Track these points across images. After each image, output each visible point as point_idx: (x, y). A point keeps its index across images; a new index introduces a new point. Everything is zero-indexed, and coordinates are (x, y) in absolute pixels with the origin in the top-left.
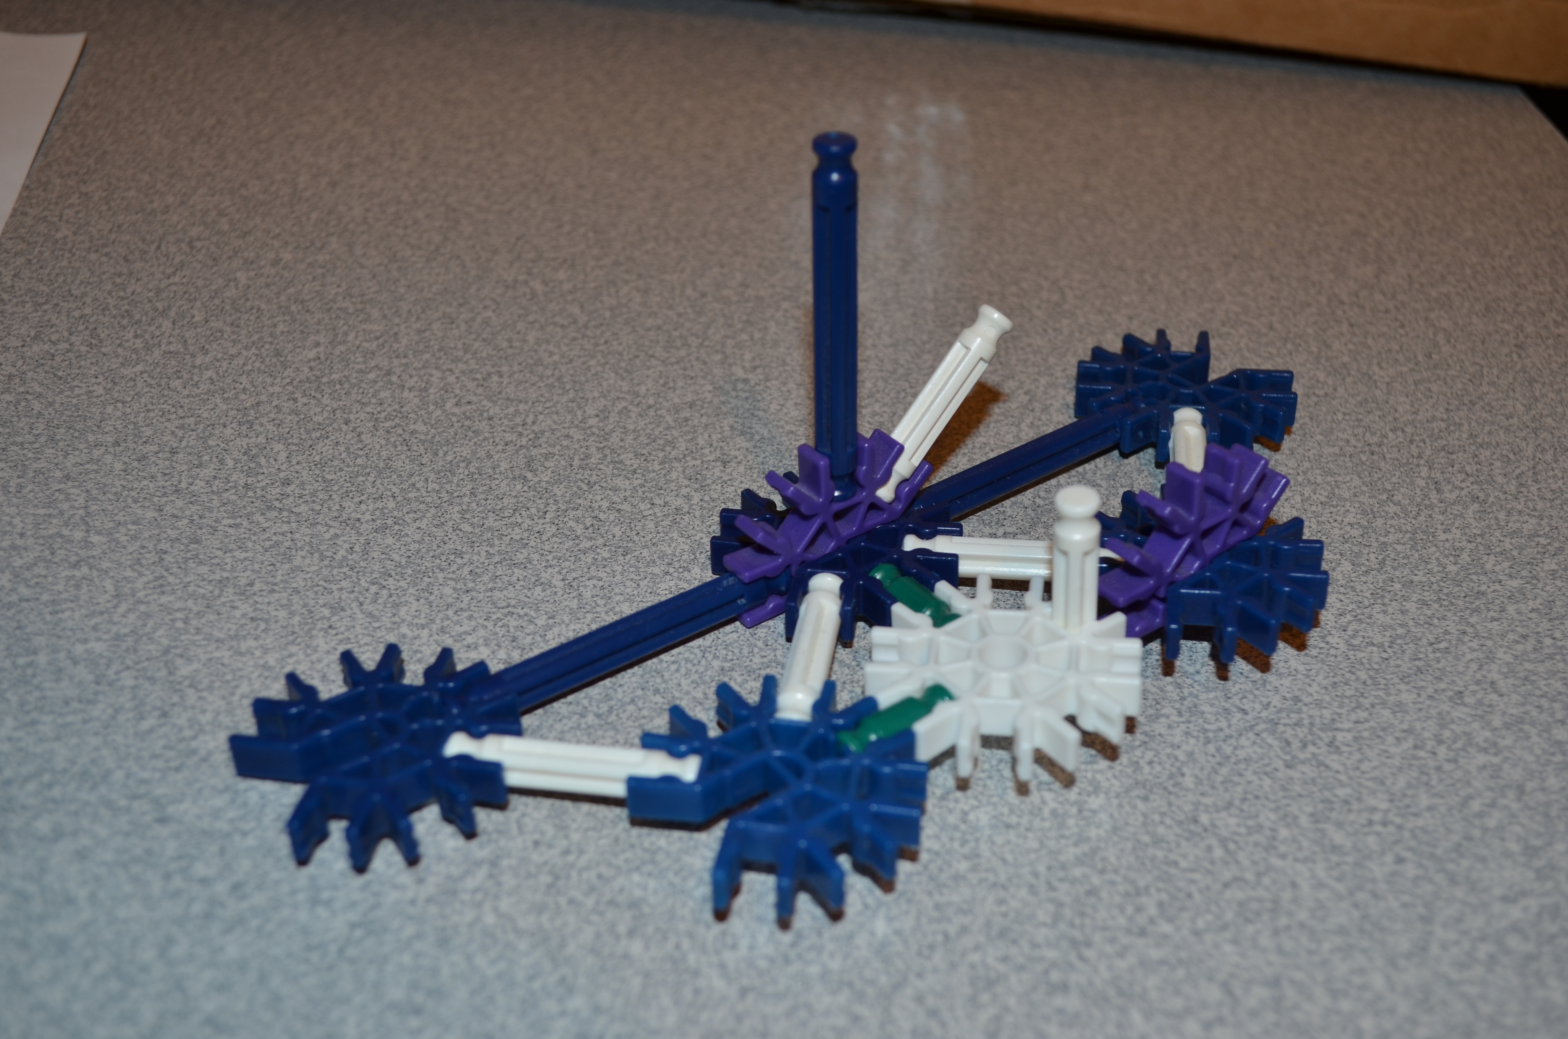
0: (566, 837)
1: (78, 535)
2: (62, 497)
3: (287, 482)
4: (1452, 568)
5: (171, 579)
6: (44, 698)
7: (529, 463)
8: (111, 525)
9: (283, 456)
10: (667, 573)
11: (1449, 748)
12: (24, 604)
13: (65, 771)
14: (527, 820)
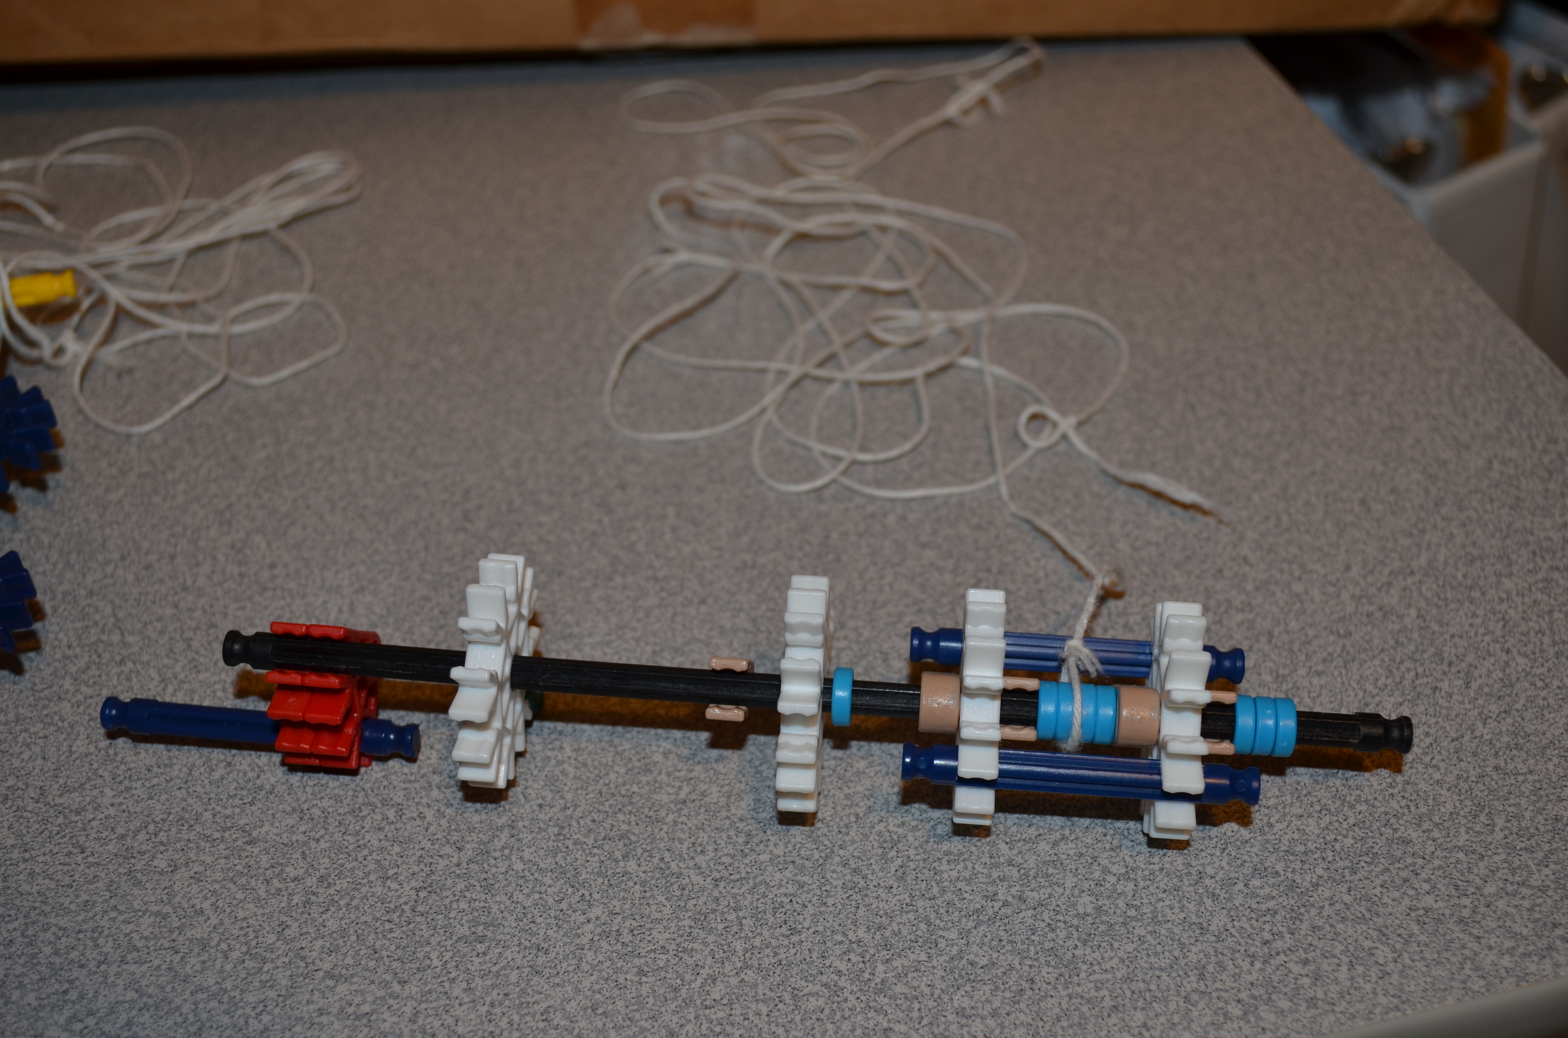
0: (562, 797)
1: (116, 638)
2: (92, 610)
3: (273, 566)
4: (1208, 473)
5: (202, 660)
6: (129, 769)
7: (466, 516)
8: (139, 626)
9: (263, 545)
10: (595, 585)
11: (1215, 613)
12: (90, 701)
13: (164, 820)
14: (529, 791)
